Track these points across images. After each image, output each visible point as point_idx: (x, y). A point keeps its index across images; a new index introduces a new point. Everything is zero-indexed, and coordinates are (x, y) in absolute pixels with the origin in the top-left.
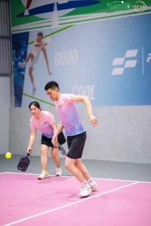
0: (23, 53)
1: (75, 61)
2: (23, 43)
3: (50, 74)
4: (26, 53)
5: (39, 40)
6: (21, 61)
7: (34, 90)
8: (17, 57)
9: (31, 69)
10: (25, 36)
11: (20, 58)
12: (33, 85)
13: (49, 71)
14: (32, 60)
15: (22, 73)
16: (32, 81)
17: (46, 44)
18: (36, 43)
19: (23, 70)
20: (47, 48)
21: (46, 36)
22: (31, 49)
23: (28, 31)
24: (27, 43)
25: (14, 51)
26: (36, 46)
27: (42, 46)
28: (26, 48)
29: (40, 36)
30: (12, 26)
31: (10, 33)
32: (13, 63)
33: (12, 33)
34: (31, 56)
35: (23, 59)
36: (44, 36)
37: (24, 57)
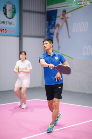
0: (53, 23)
1: (86, 29)
2: (53, 17)
3: (70, 37)
4: (55, 23)
5: (63, 15)
6: (51, 28)
7: (59, 47)
8: (49, 26)
9: (58, 34)
10: (55, 12)
11: (51, 26)
12: (58, 44)
13: (69, 35)
14: (58, 28)
15: (52, 36)
16: (58, 41)
17: (68, 18)
18: (61, 17)
19: (53, 34)
20: (68, 20)
21: (68, 13)
22: (58, 21)
23: (57, 9)
24: (56, 17)
25: (48, 22)
26: (62, 19)
27: (65, 19)
28: (55, 20)
29: (64, 13)
30: (47, 6)
31: (46, 10)
32: (47, 29)
33: (47, 10)
34: (58, 25)
35: (53, 27)
36: (67, 12)
37: (54, 26)
